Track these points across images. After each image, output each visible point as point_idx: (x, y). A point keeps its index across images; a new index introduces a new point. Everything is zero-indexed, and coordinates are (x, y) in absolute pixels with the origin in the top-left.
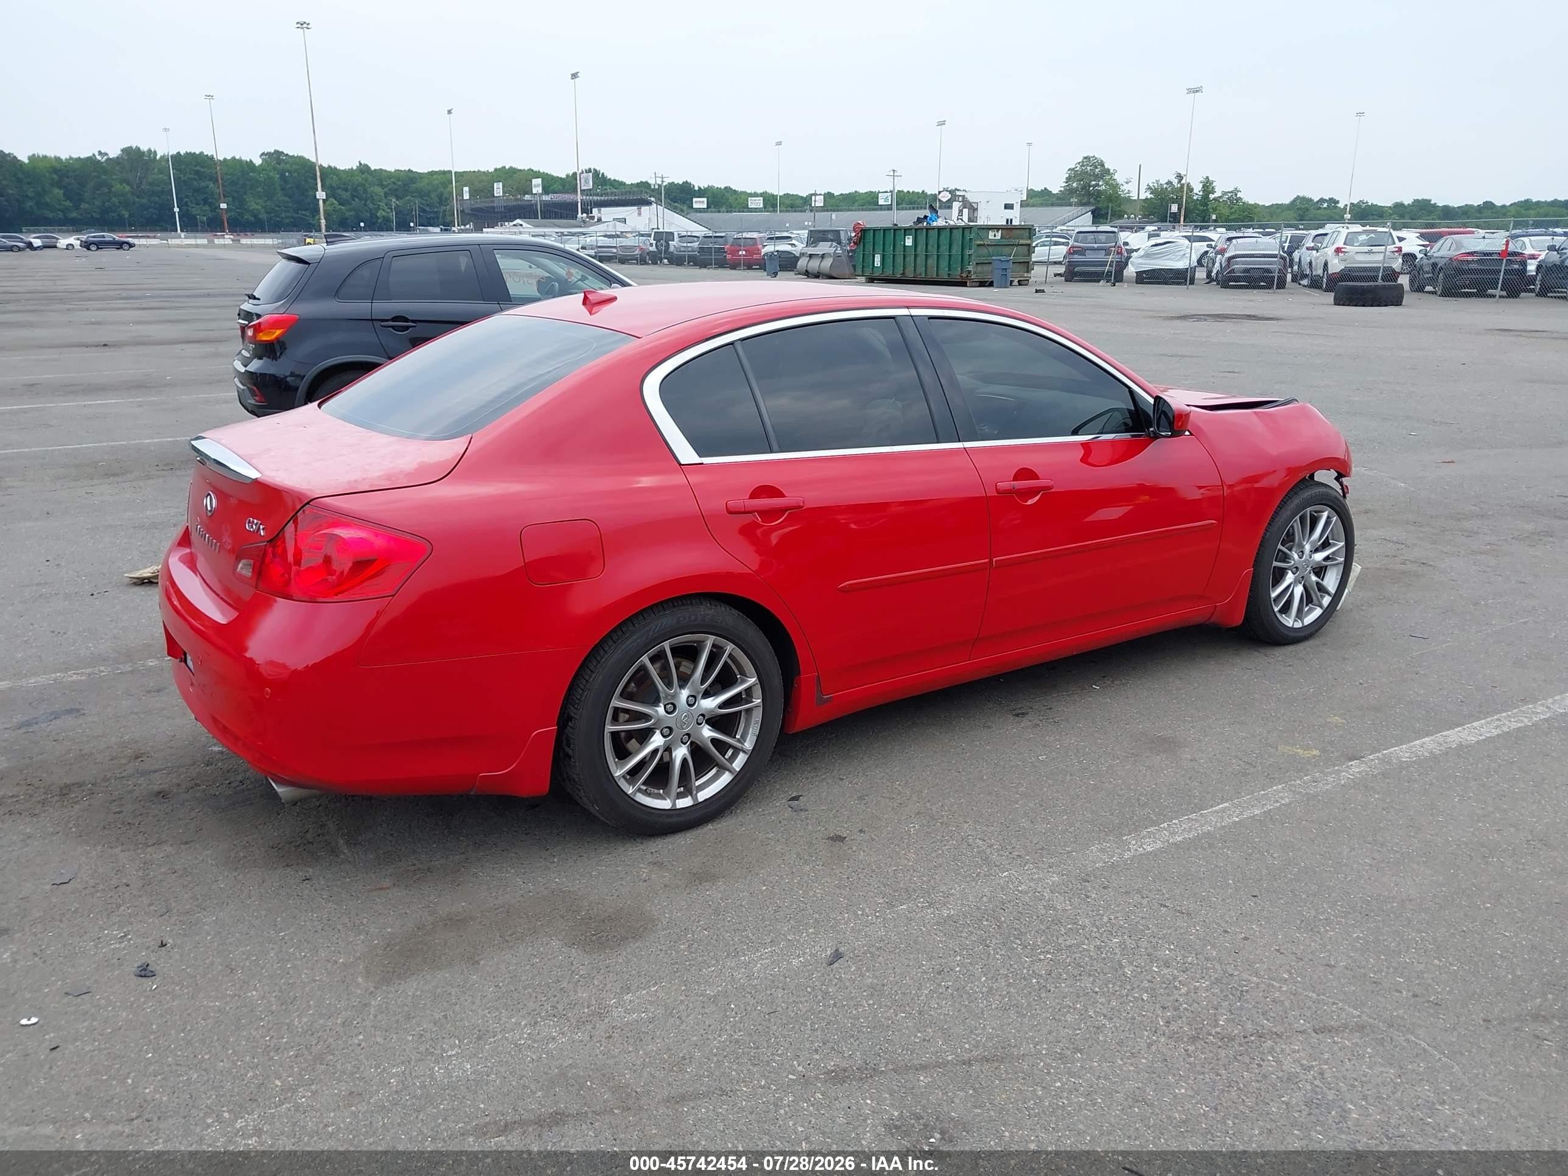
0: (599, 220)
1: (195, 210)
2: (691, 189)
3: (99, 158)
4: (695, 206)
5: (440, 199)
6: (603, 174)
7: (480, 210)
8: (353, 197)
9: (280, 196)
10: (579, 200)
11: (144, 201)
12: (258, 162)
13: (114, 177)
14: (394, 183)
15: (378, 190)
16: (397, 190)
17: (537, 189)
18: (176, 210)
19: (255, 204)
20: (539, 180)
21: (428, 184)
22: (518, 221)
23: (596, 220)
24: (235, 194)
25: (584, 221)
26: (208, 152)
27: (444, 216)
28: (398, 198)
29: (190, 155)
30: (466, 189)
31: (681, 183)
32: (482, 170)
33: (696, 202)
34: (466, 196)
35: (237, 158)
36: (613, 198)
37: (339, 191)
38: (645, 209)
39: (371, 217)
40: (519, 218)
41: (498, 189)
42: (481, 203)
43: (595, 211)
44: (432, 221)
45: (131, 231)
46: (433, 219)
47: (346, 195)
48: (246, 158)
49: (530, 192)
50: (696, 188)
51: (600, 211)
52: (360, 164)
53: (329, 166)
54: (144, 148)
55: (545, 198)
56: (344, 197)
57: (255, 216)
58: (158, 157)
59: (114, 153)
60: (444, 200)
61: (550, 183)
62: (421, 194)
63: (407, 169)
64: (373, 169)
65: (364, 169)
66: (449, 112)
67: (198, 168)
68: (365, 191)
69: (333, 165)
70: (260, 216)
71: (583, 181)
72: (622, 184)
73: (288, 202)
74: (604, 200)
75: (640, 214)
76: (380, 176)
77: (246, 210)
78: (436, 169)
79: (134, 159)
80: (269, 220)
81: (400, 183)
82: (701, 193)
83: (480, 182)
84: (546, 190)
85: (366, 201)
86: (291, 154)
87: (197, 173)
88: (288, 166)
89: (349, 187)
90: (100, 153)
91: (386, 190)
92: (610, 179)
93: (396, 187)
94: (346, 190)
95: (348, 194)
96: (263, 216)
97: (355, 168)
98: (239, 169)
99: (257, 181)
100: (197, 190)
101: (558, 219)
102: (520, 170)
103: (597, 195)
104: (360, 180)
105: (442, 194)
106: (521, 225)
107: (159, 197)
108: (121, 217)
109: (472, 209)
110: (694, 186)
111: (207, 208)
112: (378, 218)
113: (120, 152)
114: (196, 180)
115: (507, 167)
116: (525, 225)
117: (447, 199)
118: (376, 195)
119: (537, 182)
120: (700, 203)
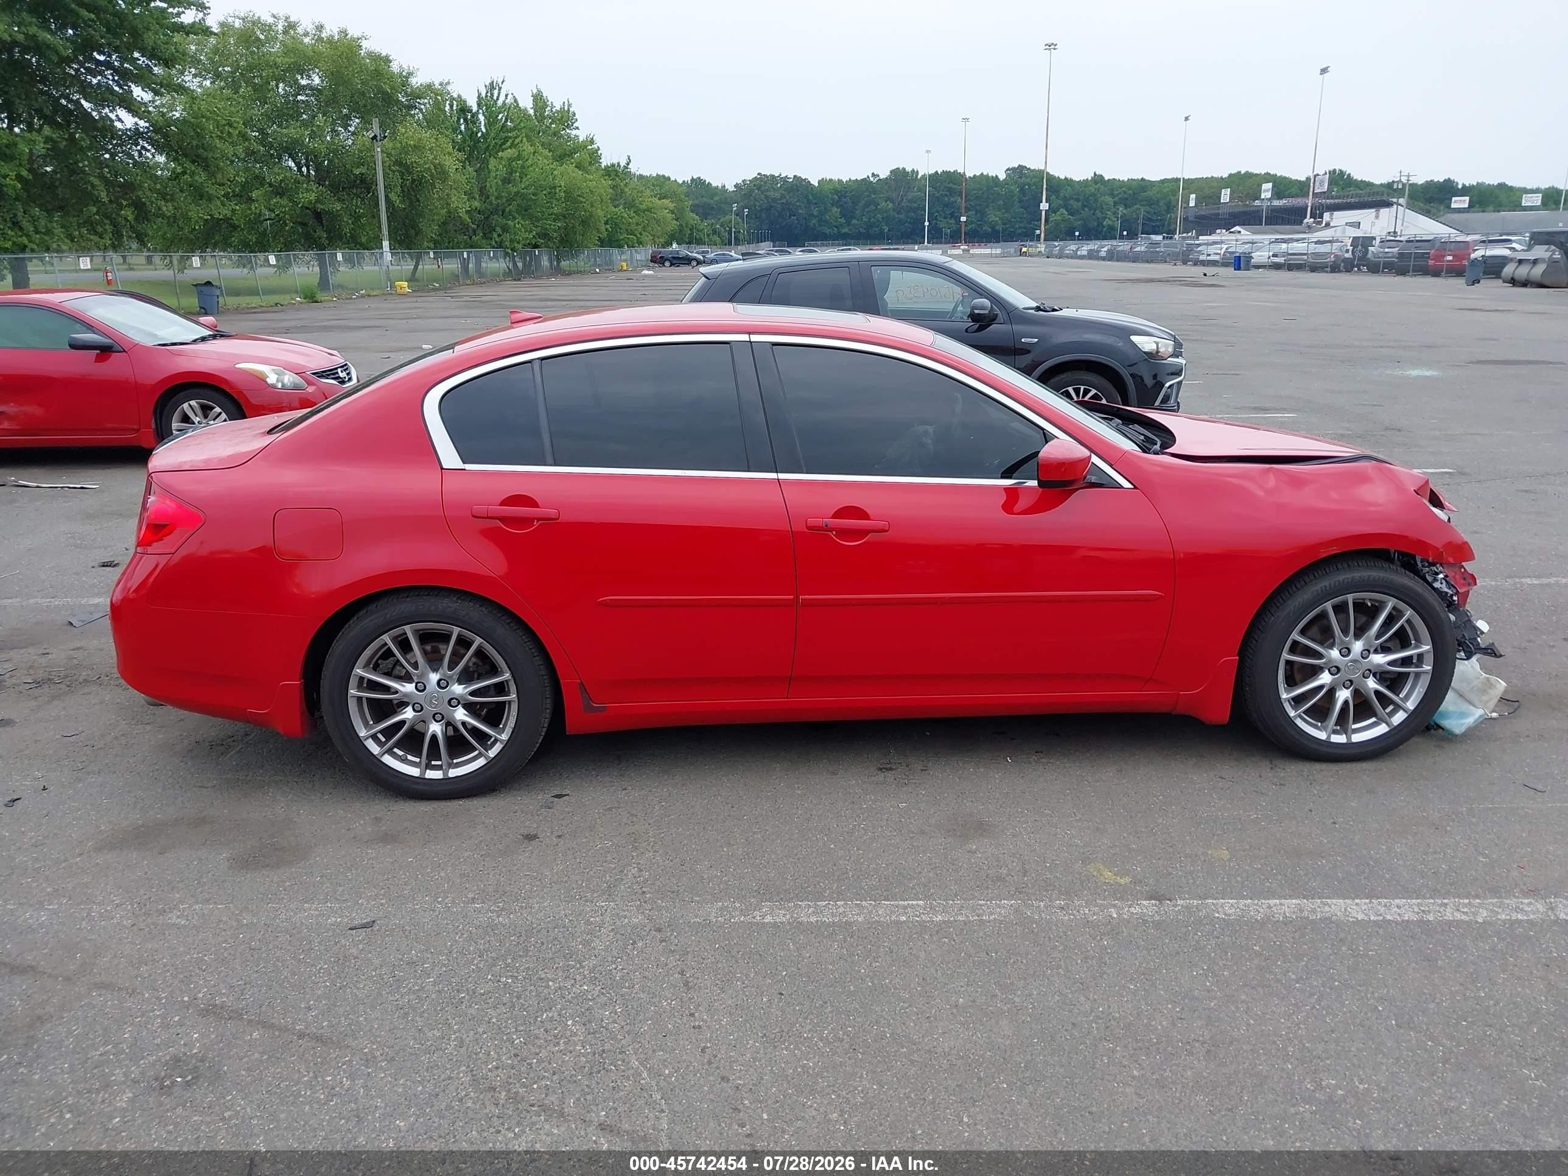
0: (1328, 225)
1: (942, 224)
2: (1453, 187)
3: (872, 179)
4: (1453, 206)
5: (1168, 207)
6: (1349, 175)
7: (1203, 217)
8: (1084, 206)
9: (1017, 209)
10: (1310, 205)
11: (902, 216)
12: (1002, 176)
13: (882, 196)
14: (1125, 192)
15: (1109, 200)
16: (1127, 199)
17: (1266, 194)
18: (927, 223)
19: (994, 216)
20: (1269, 185)
21: (1158, 193)
22: (1237, 228)
23: (1324, 225)
24: (978, 208)
25: (1309, 227)
26: (961, 171)
27: (1169, 224)
28: (1126, 207)
29: (946, 173)
30: (1193, 196)
31: (1441, 180)
32: (1215, 176)
33: (1455, 202)
34: (1192, 204)
35: (985, 173)
36: (1349, 201)
37: (1072, 202)
38: (1384, 211)
39: (1098, 226)
40: (1239, 225)
41: (1225, 196)
42: (1204, 211)
43: (1326, 216)
44: (1157, 229)
45: (888, 244)
46: (1159, 227)
47: (1076, 205)
48: (992, 174)
49: (1258, 198)
50: (1460, 186)
51: (1332, 215)
52: (1095, 174)
53: (1066, 179)
54: (909, 169)
55: (1276, 203)
56: (1075, 207)
57: (993, 228)
58: (919, 177)
59: (884, 174)
60: (1170, 207)
61: (1282, 187)
62: (1150, 202)
63: (1140, 178)
64: (1106, 179)
65: (1098, 179)
66: (1187, 119)
67: (951, 185)
68: (1096, 200)
69: (1069, 177)
70: (997, 228)
71: (1317, 184)
72: (1369, 184)
73: (1023, 213)
74: (1342, 203)
75: (1377, 217)
76: (1113, 186)
77: (985, 222)
78: (1169, 177)
79: (901, 178)
80: (1004, 230)
81: (1131, 192)
82: (1465, 191)
83: (1207, 188)
84: (1278, 194)
85: (1095, 210)
86: (1032, 168)
87: (950, 190)
88: (1028, 180)
89: (1081, 197)
90: (873, 175)
91: (1116, 199)
92: (1356, 180)
93: (1126, 196)
94: (1078, 200)
95: (1080, 204)
96: (999, 228)
97: (1090, 178)
98: (986, 183)
99: (998, 194)
100: (947, 205)
101: (1285, 224)
102: (1257, 175)
103: (1332, 198)
104: (1093, 190)
105: (1170, 202)
106: (1240, 232)
107: (915, 213)
108: (882, 232)
109: (1196, 217)
110: (1457, 183)
111: (953, 221)
112: (1104, 227)
113: (889, 173)
114: (946, 195)
115: (1243, 172)
116: (1243, 232)
117: (1174, 207)
118: (1107, 204)
119: (1267, 186)
120: (1460, 202)
